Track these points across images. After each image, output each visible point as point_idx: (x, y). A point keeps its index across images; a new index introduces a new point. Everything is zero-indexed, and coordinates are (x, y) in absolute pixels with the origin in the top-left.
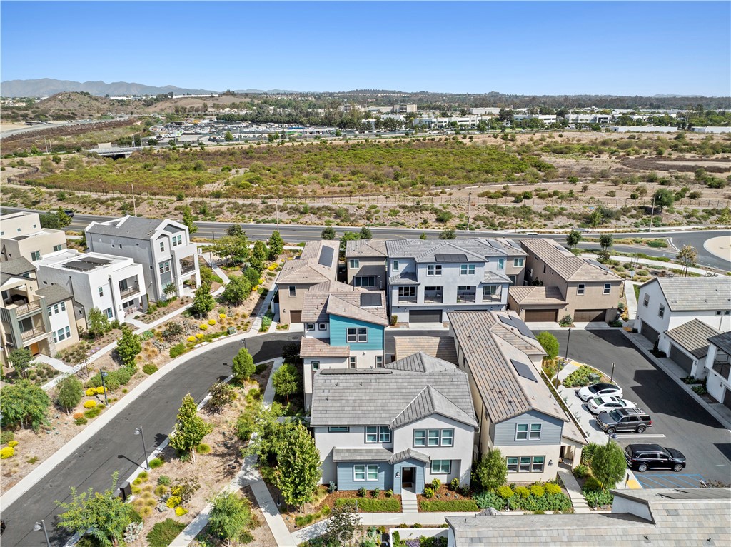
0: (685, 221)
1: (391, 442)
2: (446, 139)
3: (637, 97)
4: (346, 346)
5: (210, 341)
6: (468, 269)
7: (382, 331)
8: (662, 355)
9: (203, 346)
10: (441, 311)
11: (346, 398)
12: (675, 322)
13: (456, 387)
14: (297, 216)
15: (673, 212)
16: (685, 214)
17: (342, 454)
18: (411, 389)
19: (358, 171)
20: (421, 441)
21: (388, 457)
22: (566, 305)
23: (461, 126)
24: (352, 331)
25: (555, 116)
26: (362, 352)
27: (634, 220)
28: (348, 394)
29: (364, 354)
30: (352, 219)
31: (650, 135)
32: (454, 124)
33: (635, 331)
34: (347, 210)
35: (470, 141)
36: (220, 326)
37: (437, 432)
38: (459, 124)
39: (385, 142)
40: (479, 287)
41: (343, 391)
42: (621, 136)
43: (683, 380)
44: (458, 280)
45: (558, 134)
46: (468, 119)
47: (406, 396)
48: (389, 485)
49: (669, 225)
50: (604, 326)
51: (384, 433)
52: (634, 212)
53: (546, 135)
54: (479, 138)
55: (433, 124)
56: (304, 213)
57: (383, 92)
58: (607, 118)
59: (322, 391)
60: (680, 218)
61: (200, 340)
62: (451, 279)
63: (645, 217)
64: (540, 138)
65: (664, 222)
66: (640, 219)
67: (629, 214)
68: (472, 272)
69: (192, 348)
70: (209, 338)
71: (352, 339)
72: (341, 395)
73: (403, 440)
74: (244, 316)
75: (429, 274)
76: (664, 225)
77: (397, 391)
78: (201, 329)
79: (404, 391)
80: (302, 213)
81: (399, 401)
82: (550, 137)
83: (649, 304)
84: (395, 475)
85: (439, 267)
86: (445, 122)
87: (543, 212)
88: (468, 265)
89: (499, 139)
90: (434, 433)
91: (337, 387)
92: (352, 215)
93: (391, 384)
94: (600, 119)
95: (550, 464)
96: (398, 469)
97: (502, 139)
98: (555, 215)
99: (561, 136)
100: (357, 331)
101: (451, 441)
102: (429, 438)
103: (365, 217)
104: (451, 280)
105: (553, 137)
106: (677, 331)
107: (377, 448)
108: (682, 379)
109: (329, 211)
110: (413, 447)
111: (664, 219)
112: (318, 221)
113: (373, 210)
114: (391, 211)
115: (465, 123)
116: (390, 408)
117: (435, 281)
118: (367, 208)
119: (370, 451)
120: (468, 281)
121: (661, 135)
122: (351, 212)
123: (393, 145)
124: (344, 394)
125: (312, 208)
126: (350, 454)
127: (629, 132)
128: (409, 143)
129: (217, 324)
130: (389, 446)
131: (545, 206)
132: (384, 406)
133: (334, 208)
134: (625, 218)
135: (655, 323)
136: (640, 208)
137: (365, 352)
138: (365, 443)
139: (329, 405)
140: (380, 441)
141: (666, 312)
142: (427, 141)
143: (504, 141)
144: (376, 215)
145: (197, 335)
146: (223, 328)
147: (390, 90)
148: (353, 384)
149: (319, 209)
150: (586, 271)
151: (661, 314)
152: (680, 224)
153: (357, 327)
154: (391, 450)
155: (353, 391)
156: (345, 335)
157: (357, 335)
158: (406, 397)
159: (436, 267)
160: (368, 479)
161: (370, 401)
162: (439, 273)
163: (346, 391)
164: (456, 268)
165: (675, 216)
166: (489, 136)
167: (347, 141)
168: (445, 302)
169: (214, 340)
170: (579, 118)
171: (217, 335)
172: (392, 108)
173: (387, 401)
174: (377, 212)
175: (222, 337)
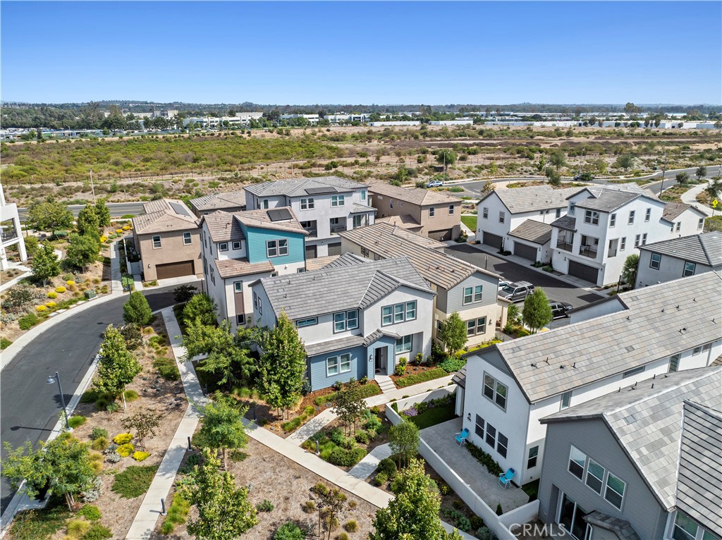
0: (465, 175)
1: (358, 328)
2: (225, 134)
3: (373, 105)
4: (267, 261)
5: (67, 308)
6: (338, 200)
7: (302, 240)
8: (508, 253)
9: (59, 313)
10: (315, 246)
11: (304, 293)
12: (515, 223)
13: (402, 268)
14: (105, 196)
15: (455, 169)
16: (464, 170)
17: (314, 349)
18: (362, 276)
19: (151, 159)
20: (388, 319)
21: (358, 341)
22: (421, 227)
23: (233, 125)
24: (272, 244)
25: (317, 116)
26: (284, 266)
27: (428, 177)
28: (304, 290)
29: (286, 268)
30: (170, 193)
31: (401, 128)
32: (226, 123)
33: (478, 242)
34: (163, 186)
35: (249, 136)
36: (71, 293)
37: (401, 306)
38: (231, 123)
39: (163, 137)
40: (349, 217)
41: (298, 288)
42: (378, 129)
43: (534, 266)
44: (330, 212)
45: (326, 129)
46: (238, 118)
47: (361, 281)
48: (363, 372)
49: (455, 179)
50: (453, 243)
51: (352, 318)
52: (426, 171)
53: (317, 130)
54: (257, 133)
55: (205, 124)
56: (113, 191)
57: (133, 102)
58: (360, 118)
59: (276, 291)
60: (462, 174)
61: (53, 308)
62: (323, 211)
63: (436, 174)
64: (311, 132)
65: (451, 177)
66: (433, 176)
67: (423, 172)
68: (342, 203)
69: (47, 317)
70: (65, 305)
71: (273, 253)
72: (297, 291)
73: (372, 322)
74: (96, 282)
75: (302, 208)
76: (451, 179)
77: (351, 279)
78: (50, 298)
79: (357, 278)
80: (109, 192)
81: (357, 287)
82: (320, 131)
83: (489, 216)
84: (368, 358)
85: (311, 201)
86: (216, 122)
87: (355, 175)
88: (338, 195)
89: (275, 133)
90: (399, 308)
91: (291, 286)
92: (169, 190)
93: (342, 274)
94: (354, 118)
95: (490, 323)
96: (371, 352)
97: (278, 133)
98: (365, 177)
99: (328, 130)
100: (277, 244)
101: (413, 314)
102: (395, 314)
103: (185, 191)
104: (323, 213)
105: (322, 132)
106: (517, 230)
107: (347, 336)
108: (531, 265)
109: (141, 188)
110: (382, 326)
111: (450, 174)
112: (131, 198)
113: (191, 184)
114: (210, 183)
115: (237, 122)
116: (352, 294)
117: (307, 215)
118: (184, 183)
119: (340, 340)
120: (339, 212)
121: (409, 127)
122: (167, 186)
123: (173, 140)
124: (301, 290)
125: (121, 186)
126: (322, 347)
127: (383, 125)
128: (189, 138)
129: (67, 291)
130: (357, 331)
131: (354, 170)
132: (345, 293)
133: (147, 184)
134: (421, 176)
135: (496, 230)
136: (431, 167)
137: (287, 265)
138: (334, 333)
139: (290, 301)
140: (348, 329)
141: (507, 215)
142: (206, 136)
143: (280, 136)
144: (195, 188)
145: (47, 304)
146: (76, 294)
147: (141, 101)
148: (305, 281)
149: (129, 186)
150: (433, 197)
151: (502, 220)
152: (462, 178)
153: (277, 238)
154: (361, 335)
155: (308, 286)
156: (264, 249)
157: (278, 248)
158: (362, 283)
159: (308, 200)
160: (341, 372)
161: (329, 292)
162: (311, 206)
163: (301, 287)
164: (327, 200)
165: (457, 171)
166: (266, 132)
167: (121, 137)
168: (320, 236)
169: (71, 306)
170: (337, 118)
171: (71, 302)
172: (151, 113)
173: (346, 289)
174: (195, 185)
175: (80, 302)
